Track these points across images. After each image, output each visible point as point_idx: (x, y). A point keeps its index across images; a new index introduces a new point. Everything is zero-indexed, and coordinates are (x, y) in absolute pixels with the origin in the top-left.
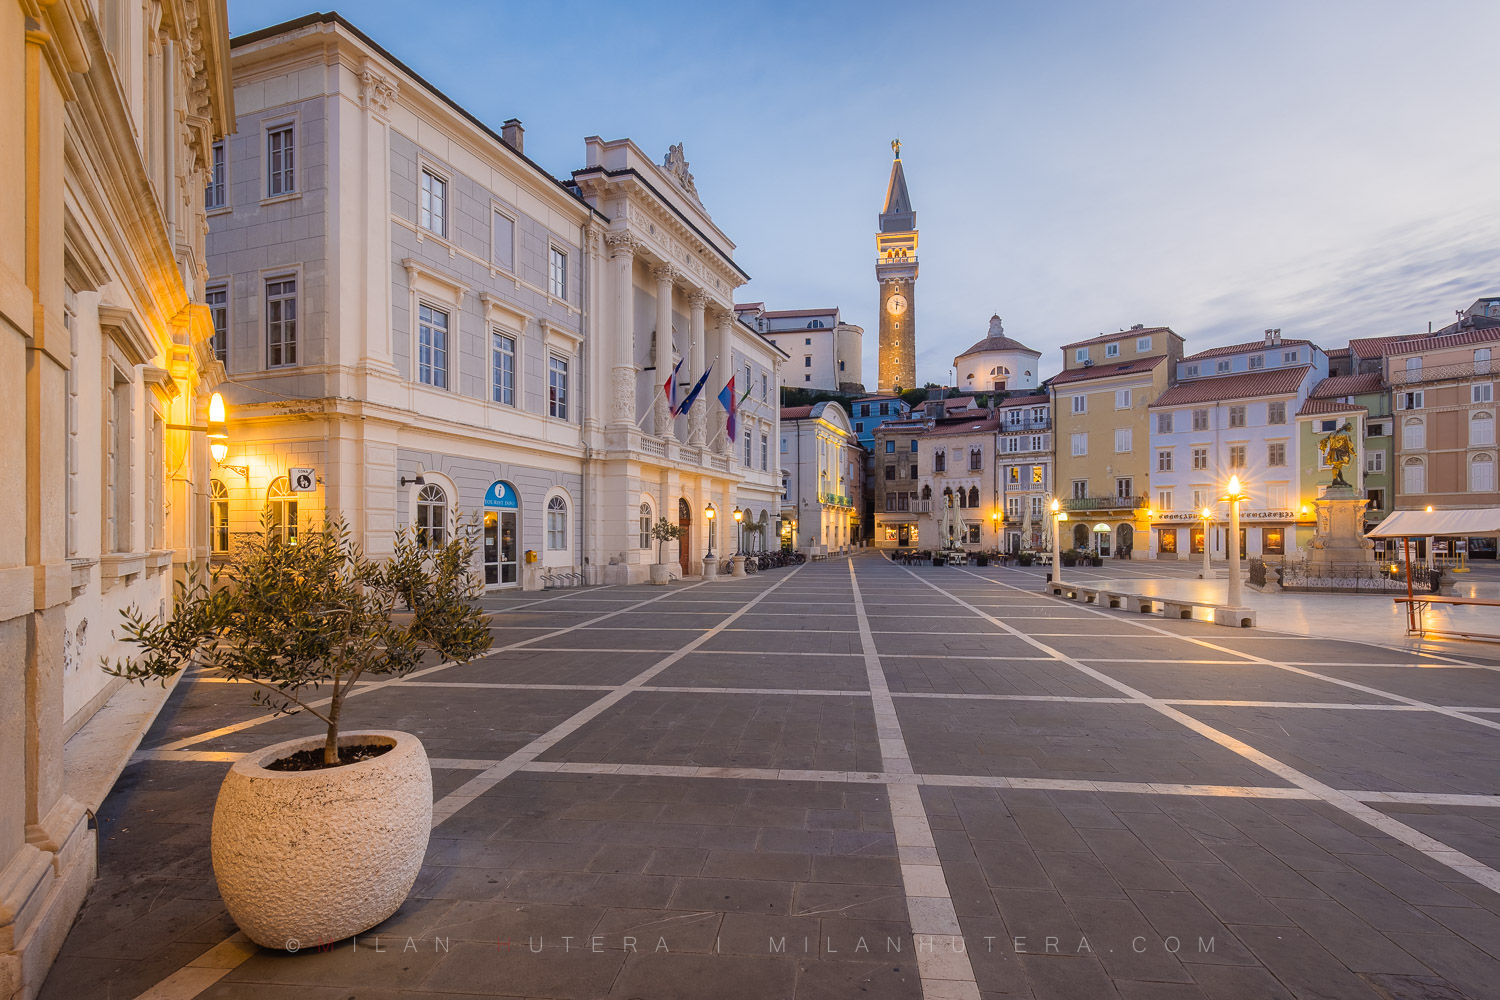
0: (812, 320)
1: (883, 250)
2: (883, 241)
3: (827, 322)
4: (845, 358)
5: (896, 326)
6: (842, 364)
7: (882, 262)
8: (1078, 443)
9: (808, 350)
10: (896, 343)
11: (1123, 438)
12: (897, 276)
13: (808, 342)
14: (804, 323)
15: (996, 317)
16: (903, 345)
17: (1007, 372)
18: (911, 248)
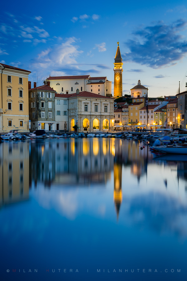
0: (100, 80)
1: (115, 66)
2: (115, 65)
3: (103, 81)
4: (107, 88)
5: (118, 83)
6: (107, 90)
7: (115, 69)
8: (132, 114)
9: (99, 88)
10: (118, 86)
11: (137, 114)
12: (118, 72)
13: (99, 86)
14: (98, 81)
15: (139, 81)
16: (119, 87)
17: (140, 93)
18: (121, 66)
